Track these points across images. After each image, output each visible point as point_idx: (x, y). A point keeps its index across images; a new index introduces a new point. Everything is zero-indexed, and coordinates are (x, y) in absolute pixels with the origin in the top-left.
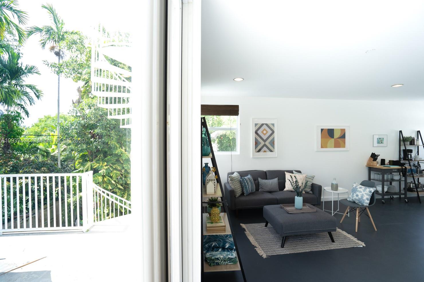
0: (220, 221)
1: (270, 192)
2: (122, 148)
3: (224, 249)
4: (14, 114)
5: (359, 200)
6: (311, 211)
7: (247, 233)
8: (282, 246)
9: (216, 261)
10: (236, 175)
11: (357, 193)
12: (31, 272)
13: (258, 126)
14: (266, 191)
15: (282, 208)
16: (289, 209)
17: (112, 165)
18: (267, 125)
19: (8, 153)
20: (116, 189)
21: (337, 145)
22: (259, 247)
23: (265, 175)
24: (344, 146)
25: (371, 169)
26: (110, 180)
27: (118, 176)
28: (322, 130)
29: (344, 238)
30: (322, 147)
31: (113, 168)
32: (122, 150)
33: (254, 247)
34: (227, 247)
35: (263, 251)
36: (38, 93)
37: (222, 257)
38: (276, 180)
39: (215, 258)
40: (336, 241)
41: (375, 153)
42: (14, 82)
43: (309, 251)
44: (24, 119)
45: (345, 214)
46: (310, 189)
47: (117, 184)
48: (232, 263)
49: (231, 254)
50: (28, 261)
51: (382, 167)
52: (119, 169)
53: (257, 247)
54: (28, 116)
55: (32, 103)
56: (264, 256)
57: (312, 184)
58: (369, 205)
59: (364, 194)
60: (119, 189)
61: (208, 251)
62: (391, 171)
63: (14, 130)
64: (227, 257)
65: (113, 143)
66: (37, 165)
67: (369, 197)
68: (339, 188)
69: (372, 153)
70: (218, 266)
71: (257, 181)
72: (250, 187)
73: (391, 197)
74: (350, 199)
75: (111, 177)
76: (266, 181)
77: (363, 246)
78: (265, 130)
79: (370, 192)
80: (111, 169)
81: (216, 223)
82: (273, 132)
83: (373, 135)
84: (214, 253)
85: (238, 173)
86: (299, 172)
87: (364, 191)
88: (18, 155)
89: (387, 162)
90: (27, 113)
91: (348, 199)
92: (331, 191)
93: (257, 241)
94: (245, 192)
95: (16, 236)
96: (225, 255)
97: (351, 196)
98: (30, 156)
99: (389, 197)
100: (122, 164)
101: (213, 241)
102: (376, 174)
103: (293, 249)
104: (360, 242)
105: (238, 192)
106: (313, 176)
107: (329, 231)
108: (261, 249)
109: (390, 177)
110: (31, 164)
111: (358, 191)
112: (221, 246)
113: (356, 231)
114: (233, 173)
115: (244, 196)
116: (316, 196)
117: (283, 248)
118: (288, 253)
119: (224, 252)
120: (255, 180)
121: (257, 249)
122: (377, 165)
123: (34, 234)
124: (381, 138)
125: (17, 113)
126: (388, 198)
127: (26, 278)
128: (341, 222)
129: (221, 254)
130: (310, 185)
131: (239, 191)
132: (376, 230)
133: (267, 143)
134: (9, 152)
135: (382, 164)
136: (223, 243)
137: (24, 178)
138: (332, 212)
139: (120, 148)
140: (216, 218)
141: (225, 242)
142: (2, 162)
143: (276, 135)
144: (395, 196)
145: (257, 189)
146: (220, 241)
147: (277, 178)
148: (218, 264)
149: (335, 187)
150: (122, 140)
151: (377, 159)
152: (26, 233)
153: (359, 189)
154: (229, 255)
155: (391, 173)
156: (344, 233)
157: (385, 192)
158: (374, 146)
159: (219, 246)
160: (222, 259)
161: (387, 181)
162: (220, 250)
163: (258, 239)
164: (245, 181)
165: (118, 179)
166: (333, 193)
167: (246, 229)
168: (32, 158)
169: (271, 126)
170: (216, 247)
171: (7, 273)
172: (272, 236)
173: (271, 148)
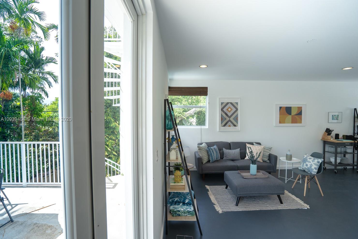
0: (182, 182)
1: (233, 160)
2: (116, 123)
3: (184, 204)
4: (37, 95)
5: (308, 169)
6: (263, 177)
7: (210, 193)
8: (237, 205)
9: (178, 213)
10: (204, 145)
11: (307, 163)
12: (44, 214)
13: (224, 105)
14: (229, 159)
15: (239, 174)
16: (245, 174)
17: (108, 136)
18: (231, 103)
19: (32, 126)
20: (111, 155)
21: (294, 121)
22: (218, 204)
23: (229, 146)
24: (301, 122)
25: (325, 143)
26: (106, 148)
27: (113, 145)
28: (280, 108)
29: (292, 201)
30: (280, 123)
31: (109, 138)
32: (116, 124)
33: (214, 204)
34: (186, 202)
35: (220, 208)
36: (56, 78)
37: (182, 210)
38: (238, 150)
39: (177, 210)
40: (284, 203)
41: (329, 129)
42: (37, 70)
43: (259, 209)
44: (44, 99)
45: (296, 181)
46: (268, 159)
47: (113, 151)
48: (190, 215)
49: (189, 208)
50: (43, 206)
51: (336, 141)
52: (114, 139)
53: (216, 204)
54: (48, 97)
55: (51, 86)
56: (220, 212)
57: (269, 154)
58: (317, 173)
59: (313, 164)
60: (114, 155)
61: (171, 205)
62: (344, 145)
63: (37, 108)
64: (187, 210)
65: (109, 118)
66: (53, 134)
67: (317, 167)
68: (293, 158)
69: (327, 128)
70: (179, 217)
71: (222, 151)
72: (215, 155)
73: (344, 168)
74: (301, 168)
75: (108, 145)
76: (230, 151)
77: (308, 209)
78: (230, 107)
79: (318, 162)
80: (107, 139)
81: (178, 183)
82: (237, 109)
83: (329, 112)
84: (176, 206)
85: (206, 144)
86: (259, 144)
87: (313, 161)
88: (40, 127)
89: (340, 136)
90: (47, 94)
91: (299, 168)
92: (285, 161)
93: (216, 200)
94: (211, 160)
95: (36, 188)
96: (185, 209)
97: (302, 165)
98: (48, 128)
99: (343, 167)
100: (116, 135)
101: (176, 197)
102: (330, 147)
103: (245, 208)
104: (306, 205)
105: (205, 160)
106: (270, 147)
107: (278, 194)
108: (219, 206)
109: (343, 150)
110: (49, 134)
111: (308, 161)
112: (181, 201)
113: (305, 195)
114: (201, 144)
115: (210, 162)
116: (272, 164)
117: (237, 206)
118: (241, 210)
119: (184, 206)
120: (220, 150)
121: (215, 206)
122: (331, 139)
123: (48, 187)
124: (336, 115)
125: (39, 94)
126: (342, 169)
127: (41, 217)
128: (292, 188)
129: (182, 207)
130: (267, 155)
131: (206, 158)
132: (323, 195)
133: (231, 119)
134: (33, 124)
135: (336, 139)
136: (184, 199)
137: (45, 145)
138: (286, 178)
139: (114, 122)
140: (178, 179)
141: (185, 198)
142: (28, 133)
143: (239, 112)
144: (348, 167)
145: (222, 157)
146: (182, 197)
147: (240, 148)
148: (179, 215)
149: (289, 158)
150: (116, 116)
151: (331, 134)
152: (43, 186)
153: (309, 160)
154: (188, 209)
155: (345, 147)
156: (294, 197)
157: (337, 164)
158: (329, 122)
159: (180, 201)
160: (182, 211)
161: (341, 153)
162: (181, 204)
163: (218, 198)
164: (211, 151)
165: (113, 147)
166: (286, 162)
167: (209, 190)
168: (51, 129)
169: (235, 105)
170: (178, 202)
171: (28, 214)
172: (230, 196)
173: (235, 123)
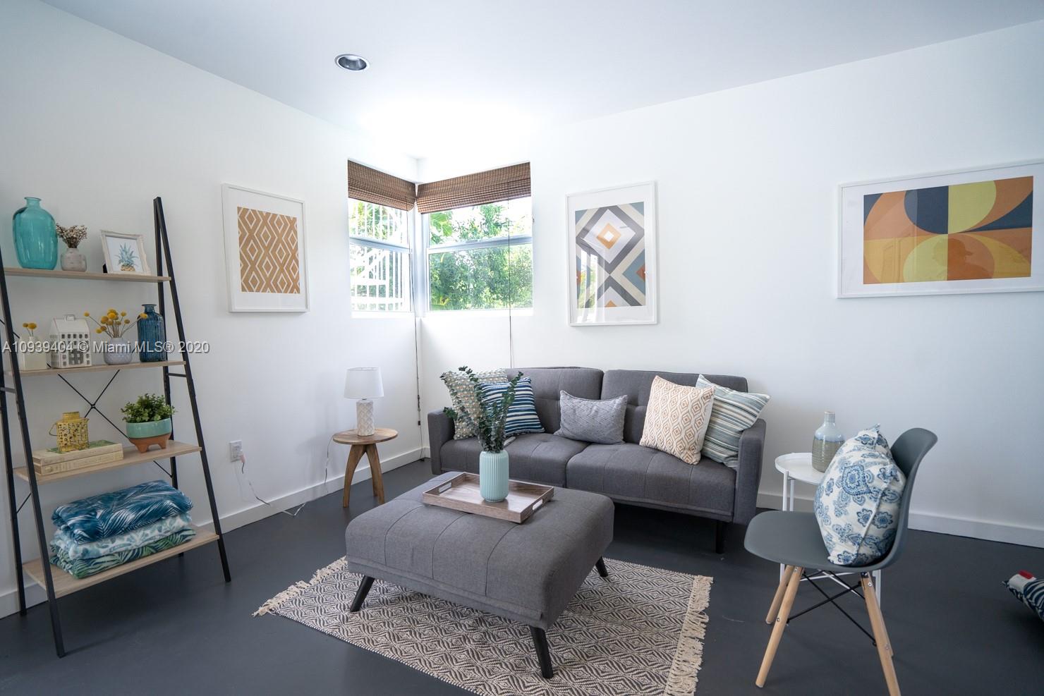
13: (586, 218)
18: (616, 210)
22: (316, 582)
28: (870, 201)
30: (869, 278)
35: (294, 596)
38: (616, 404)
57: (741, 433)
78: (609, 228)
82: (639, 233)
108: (303, 590)
113: (759, 681)
117: (354, 611)
130: (731, 433)
133: (618, 275)
143: (648, 242)
147: (623, 397)
169: (633, 214)
173: (633, 291)
